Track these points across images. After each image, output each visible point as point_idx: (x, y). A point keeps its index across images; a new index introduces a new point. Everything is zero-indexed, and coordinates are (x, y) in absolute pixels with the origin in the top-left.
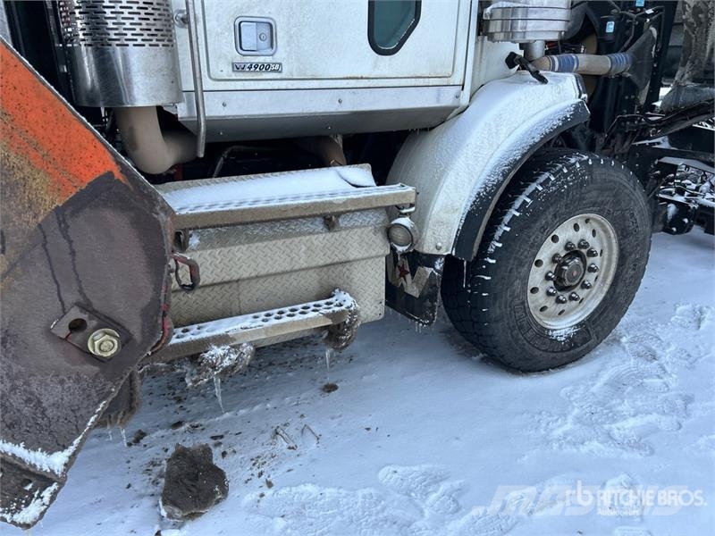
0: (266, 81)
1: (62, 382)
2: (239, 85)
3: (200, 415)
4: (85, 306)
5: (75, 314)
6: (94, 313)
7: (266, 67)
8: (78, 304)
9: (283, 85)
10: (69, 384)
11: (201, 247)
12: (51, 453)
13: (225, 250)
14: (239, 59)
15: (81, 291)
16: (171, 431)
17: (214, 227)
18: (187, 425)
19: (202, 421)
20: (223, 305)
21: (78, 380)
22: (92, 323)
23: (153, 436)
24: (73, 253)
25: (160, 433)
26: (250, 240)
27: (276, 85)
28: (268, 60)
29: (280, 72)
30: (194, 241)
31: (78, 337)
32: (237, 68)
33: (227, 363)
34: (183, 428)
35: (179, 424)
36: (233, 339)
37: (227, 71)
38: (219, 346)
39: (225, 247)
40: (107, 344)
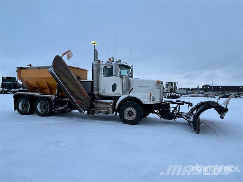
2: (103, 93)
8: (86, 103)
17: (99, 102)
21: (86, 108)
24: (86, 100)
28: (105, 92)
39: (99, 104)
40: (87, 106)
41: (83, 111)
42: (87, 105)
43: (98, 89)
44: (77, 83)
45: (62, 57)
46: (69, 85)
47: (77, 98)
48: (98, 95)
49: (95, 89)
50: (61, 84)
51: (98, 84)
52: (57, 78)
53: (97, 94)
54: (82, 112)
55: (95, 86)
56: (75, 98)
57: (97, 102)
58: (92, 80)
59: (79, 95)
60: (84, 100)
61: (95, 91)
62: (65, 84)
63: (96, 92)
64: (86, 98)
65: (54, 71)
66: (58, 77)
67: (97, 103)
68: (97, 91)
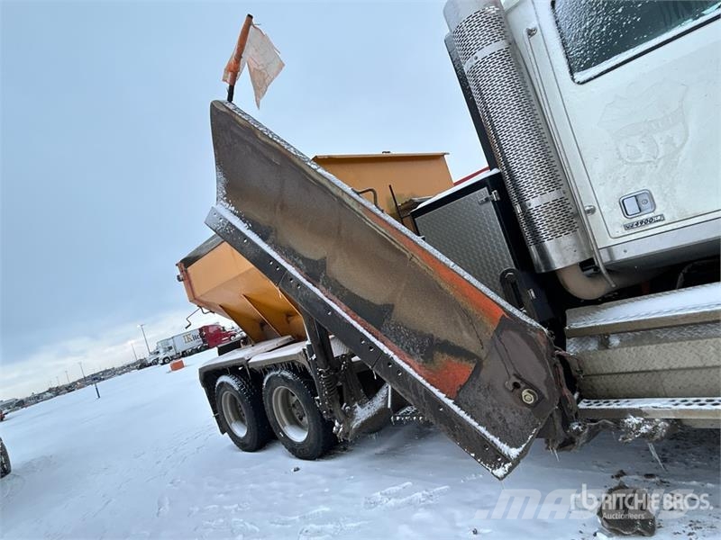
0: (653, 229)
1: (514, 413)
2: (633, 237)
3: (673, 476)
4: (518, 377)
5: (514, 379)
6: (523, 380)
7: (651, 221)
8: (515, 375)
9: (669, 227)
10: (517, 414)
11: (621, 346)
12: (511, 447)
13: (639, 348)
14: (628, 221)
15: (514, 368)
16: (645, 479)
17: (631, 332)
18: (657, 479)
19: (671, 481)
20: (650, 388)
21: (521, 414)
22: (523, 385)
23: (631, 477)
24: (506, 351)
25: (636, 477)
26: (659, 341)
27: (663, 229)
28: (651, 215)
29: (664, 220)
30: (615, 341)
31: (517, 391)
32: (627, 227)
33: (643, 430)
34: (653, 480)
35: (651, 476)
36: (647, 415)
37: (622, 231)
38: (635, 417)
39: (638, 346)
40: (528, 397)
41: (514, 452)
42: (530, 386)
43: (572, 217)
44: (382, 230)
45: (230, 98)
46: (343, 269)
47: (428, 348)
48: (587, 265)
49: (543, 230)
50: (292, 278)
51: (556, 174)
52: (263, 252)
53: (577, 259)
54: (506, 459)
55: (533, 203)
56: (407, 353)
57: (602, 336)
58: (492, 163)
59: (433, 323)
60: (483, 354)
61: (550, 245)
62: (315, 271)
63: (560, 253)
64: (492, 327)
65: (239, 216)
66: (264, 239)
67: (605, 344)
68: (567, 240)
